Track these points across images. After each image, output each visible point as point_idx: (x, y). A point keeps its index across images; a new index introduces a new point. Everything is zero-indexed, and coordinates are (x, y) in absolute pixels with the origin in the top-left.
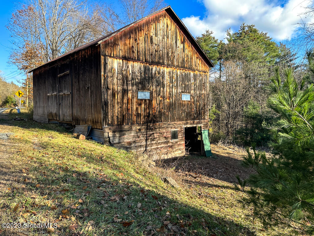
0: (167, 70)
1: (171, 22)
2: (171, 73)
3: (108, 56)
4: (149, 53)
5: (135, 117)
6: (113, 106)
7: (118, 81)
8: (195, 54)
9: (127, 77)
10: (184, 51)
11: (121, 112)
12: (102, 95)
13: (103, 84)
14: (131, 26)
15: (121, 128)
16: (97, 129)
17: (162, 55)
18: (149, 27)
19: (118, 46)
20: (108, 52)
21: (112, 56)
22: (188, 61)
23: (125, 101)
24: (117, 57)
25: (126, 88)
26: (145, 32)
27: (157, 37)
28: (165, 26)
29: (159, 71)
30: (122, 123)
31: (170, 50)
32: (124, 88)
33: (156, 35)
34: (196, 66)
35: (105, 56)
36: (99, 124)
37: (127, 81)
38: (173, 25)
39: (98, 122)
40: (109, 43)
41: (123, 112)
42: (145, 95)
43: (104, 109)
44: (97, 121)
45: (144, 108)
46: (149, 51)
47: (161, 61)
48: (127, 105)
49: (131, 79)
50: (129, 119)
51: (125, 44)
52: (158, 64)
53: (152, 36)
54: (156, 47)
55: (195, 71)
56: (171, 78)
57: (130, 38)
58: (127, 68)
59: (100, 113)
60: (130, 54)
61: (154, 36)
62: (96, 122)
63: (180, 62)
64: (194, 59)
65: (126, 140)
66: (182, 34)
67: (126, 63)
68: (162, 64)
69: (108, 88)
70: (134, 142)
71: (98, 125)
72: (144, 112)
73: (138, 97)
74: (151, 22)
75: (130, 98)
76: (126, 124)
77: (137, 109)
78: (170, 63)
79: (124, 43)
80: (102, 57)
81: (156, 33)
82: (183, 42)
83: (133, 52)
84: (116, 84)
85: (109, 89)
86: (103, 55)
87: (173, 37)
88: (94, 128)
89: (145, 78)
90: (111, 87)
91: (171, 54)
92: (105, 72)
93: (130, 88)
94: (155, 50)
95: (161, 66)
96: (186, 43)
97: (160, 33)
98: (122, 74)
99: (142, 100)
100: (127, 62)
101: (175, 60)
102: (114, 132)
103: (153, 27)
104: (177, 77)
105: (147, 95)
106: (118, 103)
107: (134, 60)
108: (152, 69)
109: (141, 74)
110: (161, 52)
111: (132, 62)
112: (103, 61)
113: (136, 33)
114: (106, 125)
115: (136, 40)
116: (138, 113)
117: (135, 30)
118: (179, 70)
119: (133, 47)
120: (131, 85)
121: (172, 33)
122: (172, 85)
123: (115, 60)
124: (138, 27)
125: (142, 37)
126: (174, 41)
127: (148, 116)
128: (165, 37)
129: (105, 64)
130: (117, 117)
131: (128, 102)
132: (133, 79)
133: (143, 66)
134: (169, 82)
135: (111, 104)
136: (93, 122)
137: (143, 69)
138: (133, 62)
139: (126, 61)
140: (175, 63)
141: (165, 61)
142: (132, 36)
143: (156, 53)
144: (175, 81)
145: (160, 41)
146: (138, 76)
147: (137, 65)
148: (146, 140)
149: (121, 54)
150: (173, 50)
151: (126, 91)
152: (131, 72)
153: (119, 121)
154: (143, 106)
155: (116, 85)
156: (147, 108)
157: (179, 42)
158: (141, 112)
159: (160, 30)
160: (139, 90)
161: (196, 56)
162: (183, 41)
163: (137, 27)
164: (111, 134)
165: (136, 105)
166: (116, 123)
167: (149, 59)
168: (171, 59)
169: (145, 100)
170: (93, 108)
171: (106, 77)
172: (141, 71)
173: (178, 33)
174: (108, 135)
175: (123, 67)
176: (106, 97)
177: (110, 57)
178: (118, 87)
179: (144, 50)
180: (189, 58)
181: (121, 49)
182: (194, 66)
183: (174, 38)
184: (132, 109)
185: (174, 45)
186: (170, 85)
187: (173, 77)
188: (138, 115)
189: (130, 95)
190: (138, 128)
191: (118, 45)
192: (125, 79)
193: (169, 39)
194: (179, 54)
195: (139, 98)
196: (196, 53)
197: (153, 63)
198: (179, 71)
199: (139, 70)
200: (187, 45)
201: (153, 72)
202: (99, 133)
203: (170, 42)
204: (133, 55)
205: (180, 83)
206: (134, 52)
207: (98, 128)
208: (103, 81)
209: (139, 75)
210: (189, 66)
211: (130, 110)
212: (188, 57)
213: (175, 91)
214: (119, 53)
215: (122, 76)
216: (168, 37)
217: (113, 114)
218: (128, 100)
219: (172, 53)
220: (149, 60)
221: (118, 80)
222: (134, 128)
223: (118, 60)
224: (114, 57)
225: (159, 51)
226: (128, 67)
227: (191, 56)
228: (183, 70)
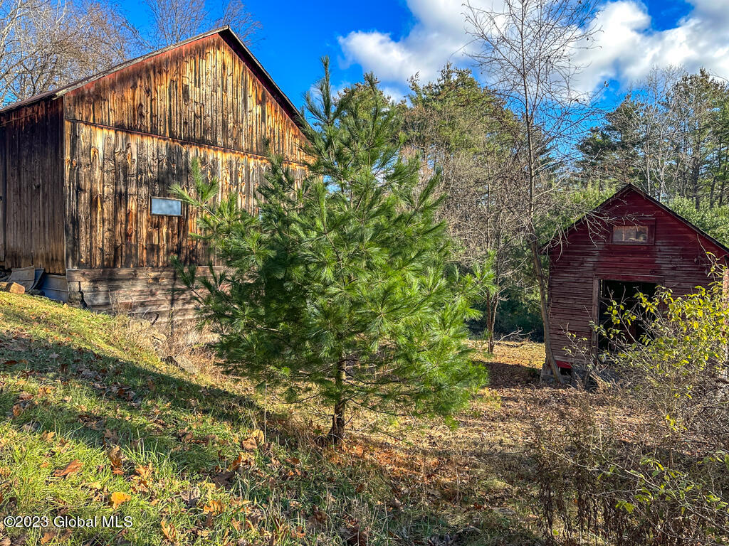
0: (222, 157)
1: (233, 59)
2: (234, 163)
3: (82, 121)
4: (181, 119)
5: (145, 251)
6: (92, 227)
7: (105, 174)
8: (290, 129)
9: (126, 168)
10: (263, 120)
11: (110, 241)
12: (65, 203)
13: (67, 179)
14: (135, 62)
15: (112, 274)
16: (54, 274)
17: (212, 125)
18: (180, 66)
19: (106, 102)
20: (81, 112)
21: (92, 121)
22: (274, 141)
23: (121, 216)
24: (102, 125)
25: (123, 190)
26: (170, 77)
27: (199, 87)
28: (219, 66)
29: (204, 159)
30: (112, 264)
31: (231, 116)
32: (119, 188)
33: (197, 83)
34: (292, 152)
35: (74, 121)
36: (60, 263)
37: (125, 176)
38: (237, 65)
39: (57, 260)
40: (83, 96)
41: (116, 241)
42: (171, 207)
43: (71, 232)
44: (54, 258)
45: (167, 234)
46: (181, 115)
47: (209, 138)
48: (126, 227)
49: (135, 172)
50: (129, 257)
51: (123, 100)
52: (201, 143)
53: (187, 86)
54: (197, 109)
55: (290, 164)
56: (234, 175)
57: (134, 87)
58: (127, 148)
59: (61, 241)
60: (134, 120)
61: (193, 85)
62: (52, 259)
63: (254, 141)
64: (287, 138)
65: (122, 300)
66: (259, 86)
67: (124, 137)
68: (213, 144)
69: (79, 190)
70: (143, 304)
71: (56, 267)
72: (167, 242)
73: (151, 210)
74: (184, 55)
75: (134, 211)
76: (121, 266)
77: (150, 236)
78: (230, 142)
79: (120, 96)
80: (67, 124)
81: (197, 79)
82: (261, 102)
83: (141, 115)
84: (99, 180)
85: (81, 190)
86: (69, 120)
87: (237, 91)
88: (50, 273)
89: (170, 171)
90: (88, 186)
91: (232, 124)
92: (72, 155)
93: (133, 189)
94: (195, 115)
95: (209, 148)
96: (270, 105)
97: (207, 81)
98: (114, 160)
99: (162, 217)
100: (127, 138)
101: (243, 138)
102: (94, 281)
103: (188, 67)
104: (249, 174)
105: (175, 207)
106: (103, 220)
107: (143, 132)
108: (187, 153)
109: (159, 162)
110: (209, 119)
111: (139, 138)
112: (69, 132)
113: (149, 77)
114: (73, 265)
115: (148, 91)
116: (153, 245)
117: (147, 71)
118: (253, 159)
119: (141, 105)
120: (134, 185)
121: (235, 82)
122: (235, 189)
123: (99, 132)
124: (154, 67)
125: (162, 87)
126: (240, 99)
127: (178, 252)
128: (219, 89)
129: (75, 138)
130: (102, 250)
131: (127, 221)
132: (140, 172)
133: (164, 145)
134: (228, 181)
135: (86, 222)
136: (47, 259)
137: (164, 151)
138: (142, 136)
139: (125, 134)
140: (243, 144)
141: (219, 139)
142: (139, 83)
143: (198, 121)
144: (242, 181)
145: (207, 97)
146: (153, 166)
147: (151, 144)
148: (173, 302)
149: (112, 119)
150: (237, 117)
151: (123, 197)
152: (135, 157)
153: (107, 259)
154: (164, 230)
155: (100, 183)
156: (173, 235)
157: (251, 102)
158: (159, 242)
159: (206, 74)
160: (154, 194)
161: (292, 131)
162: (260, 99)
163: (152, 65)
164: (85, 285)
165: (147, 227)
166: (98, 263)
167: (180, 131)
168: (232, 135)
169: (170, 218)
170: (47, 230)
171: (74, 164)
172: (161, 157)
173: (250, 83)
174: (80, 288)
175: (115, 146)
176: (75, 208)
177: (86, 124)
178: (104, 186)
179: (168, 113)
180: (276, 135)
181: (113, 108)
182: (287, 154)
183: (240, 91)
184: (136, 235)
185: (241, 107)
186: (230, 189)
187: (237, 172)
188: (153, 249)
189: (132, 206)
190: (153, 274)
191: (105, 100)
192: (121, 172)
193: (229, 94)
194: (251, 126)
195: (154, 212)
196: (292, 125)
197: (189, 141)
198: (252, 163)
199: (155, 153)
200: (271, 107)
201: (190, 160)
202: (59, 283)
203: (230, 99)
204: (141, 121)
205: (254, 186)
206: (144, 117)
207: (57, 272)
208: (67, 174)
209: (155, 164)
210: (275, 152)
211: (133, 237)
212: (274, 134)
213: (244, 203)
214: (107, 118)
215: (115, 164)
216: (225, 90)
217: (91, 244)
218: (127, 215)
219: (236, 122)
220: (181, 135)
221: (103, 171)
222: (142, 275)
223: (105, 131)
224: (94, 124)
225: (205, 117)
226: (129, 146)
227: (281, 131)
228: (261, 159)
